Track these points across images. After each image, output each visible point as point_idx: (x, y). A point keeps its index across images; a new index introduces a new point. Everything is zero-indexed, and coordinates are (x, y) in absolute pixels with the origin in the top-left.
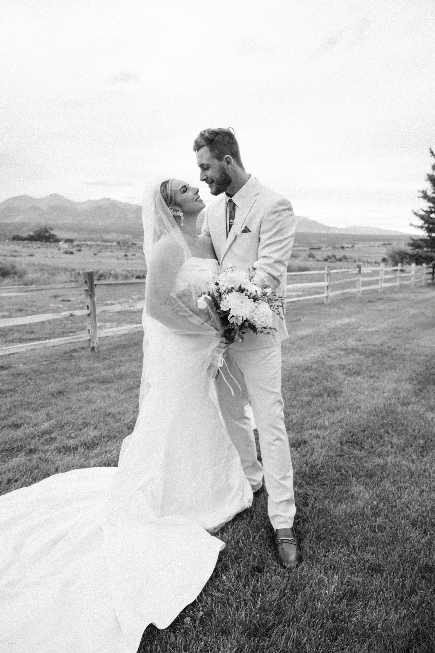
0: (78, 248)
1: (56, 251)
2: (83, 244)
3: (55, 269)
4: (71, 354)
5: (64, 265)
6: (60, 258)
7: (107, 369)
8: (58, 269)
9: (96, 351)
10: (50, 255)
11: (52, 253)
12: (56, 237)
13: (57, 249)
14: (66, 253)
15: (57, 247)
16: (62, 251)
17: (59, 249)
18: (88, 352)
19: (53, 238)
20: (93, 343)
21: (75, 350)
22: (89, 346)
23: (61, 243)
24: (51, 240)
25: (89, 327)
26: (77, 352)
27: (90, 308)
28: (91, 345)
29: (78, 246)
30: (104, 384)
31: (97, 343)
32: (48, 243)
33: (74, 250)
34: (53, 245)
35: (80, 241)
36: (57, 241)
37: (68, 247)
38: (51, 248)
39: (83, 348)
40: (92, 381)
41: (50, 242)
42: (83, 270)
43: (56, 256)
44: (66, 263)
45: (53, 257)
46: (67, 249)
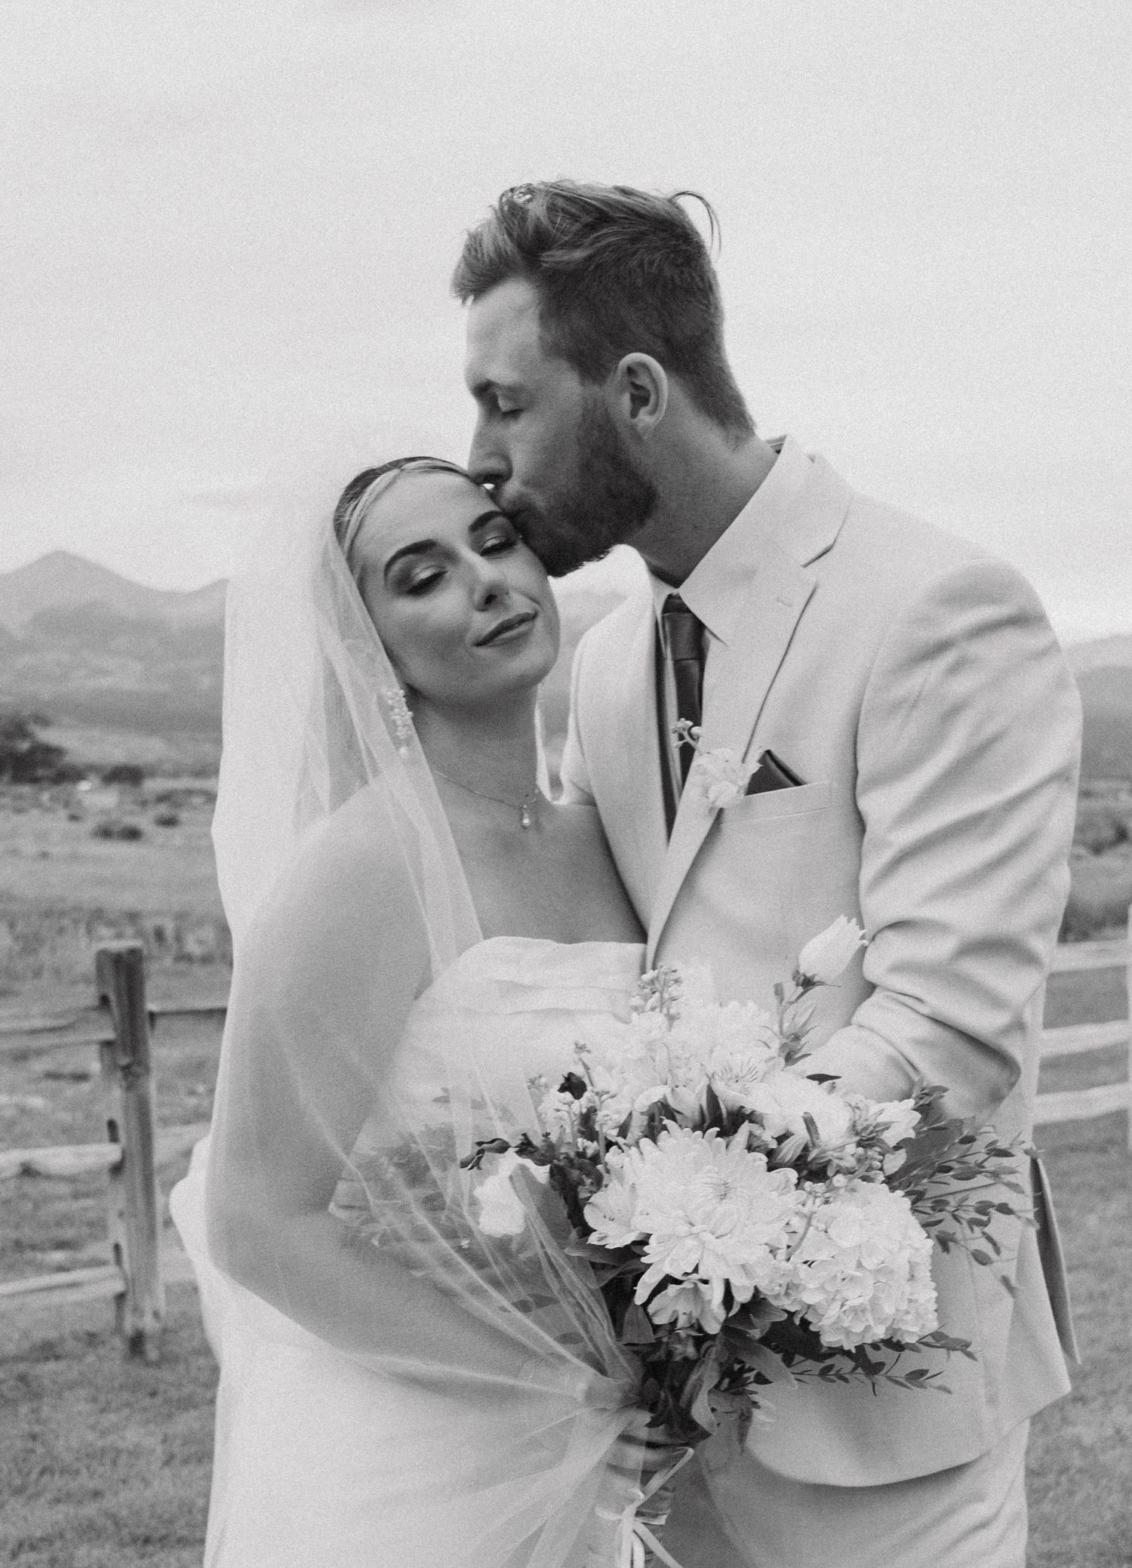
0: (163, 809)
1: (57, 823)
2: (190, 792)
3: (48, 914)
4: (22, 1367)
5: (90, 896)
6: (74, 857)
7: (186, 1461)
8: (62, 914)
9: (153, 1354)
10: (29, 847)
11: (42, 836)
12: (68, 759)
13: (63, 813)
14: (105, 833)
15: (67, 805)
16: (89, 824)
17: (74, 818)
18: (112, 1359)
19: (47, 764)
20: (137, 1310)
21: (48, 1351)
22: (118, 1329)
23: (84, 786)
24: (40, 772)
25: (119, 1232)
26: (57, 1358)
27: (122, 1133)
28: (129, 1325)
29: (163, 798)
30: (150, 1549)
31: (156, 1314)
32: (26, 789)
33: (144, 821)
34: (45, 797)
35: (176, 774)
36: (71, 775)
37: (121, 803)
38: (35, 812)
39: (92, 1339)
40: (89, 1532)
41: (34, 780)
42: (181, 916)
43: (55, 850)
44: (102, 882)
45: (44, 855)
46: (114, 817)
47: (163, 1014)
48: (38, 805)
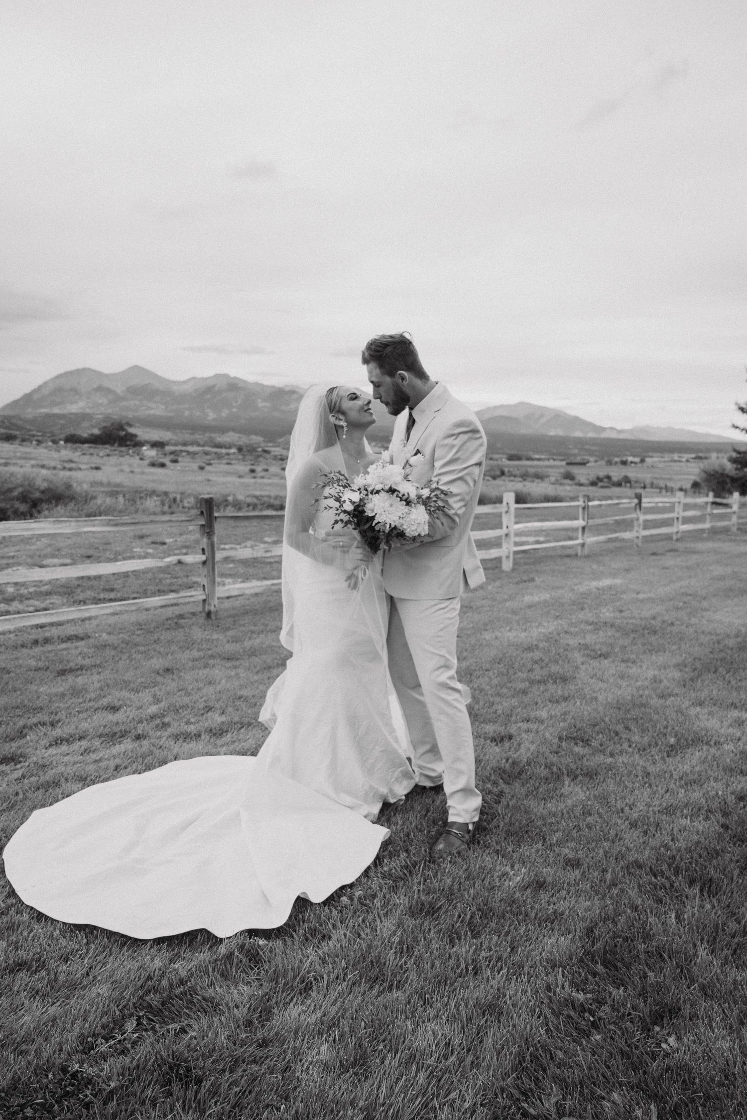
0: (173, 457)
1: (136, 460)
2: (182, 451)
3: (136, 492)
4: (176, 621)
5: (151, 486)
6: (143, 473)
8: (141, 492)
9: (214, 617)
10: (127, 469)
11: (130, 465)
12: (138, 439)
13: (138, 458)
14: (153, 465)
15: (138, 454)
16: (147, 462)
17: (141, 459)
18: (202, 619)
19: (131, 440)
20: (209, 604)
21: (181, 616)
22: (203, 610)
23: (145, 448)
24: (128, 443)
26: (185, 619)
27: (206, 552)
28: (206, 609)
29: (172, 453)
31: (215, 606)
32: (123, 449)
33: (166, 460)
34: (131, 452)
35: (176, 445)
36: (138, 444)
37: (157, 454)
38: (127, 457)
39: (193, 614)
41: (126, 446)
42: (182, 493)
43: (136, 470)
44: (153, 481)
45: (132, 472)
46: (155, 459)
47: (219, 517)
48: (128, 454)
